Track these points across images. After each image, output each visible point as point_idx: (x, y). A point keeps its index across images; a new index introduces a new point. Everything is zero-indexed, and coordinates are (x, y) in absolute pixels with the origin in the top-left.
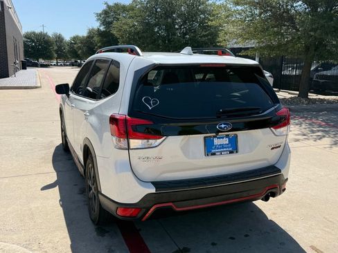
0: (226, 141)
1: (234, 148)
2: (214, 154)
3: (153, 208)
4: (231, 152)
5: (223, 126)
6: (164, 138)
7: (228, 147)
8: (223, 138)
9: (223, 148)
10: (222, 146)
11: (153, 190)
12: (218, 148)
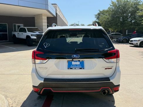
0: (78, 63)
1: (82, 67)
2: (72, 68)
3: (43, 89)
4: (80, 68)
5: (75, 56)
6: (48, 60)
7: (79, 66)
8: (77, 62)
9: (77, 66)
10: (76, 65)
11: (43, 82)
12: (74, 66)
